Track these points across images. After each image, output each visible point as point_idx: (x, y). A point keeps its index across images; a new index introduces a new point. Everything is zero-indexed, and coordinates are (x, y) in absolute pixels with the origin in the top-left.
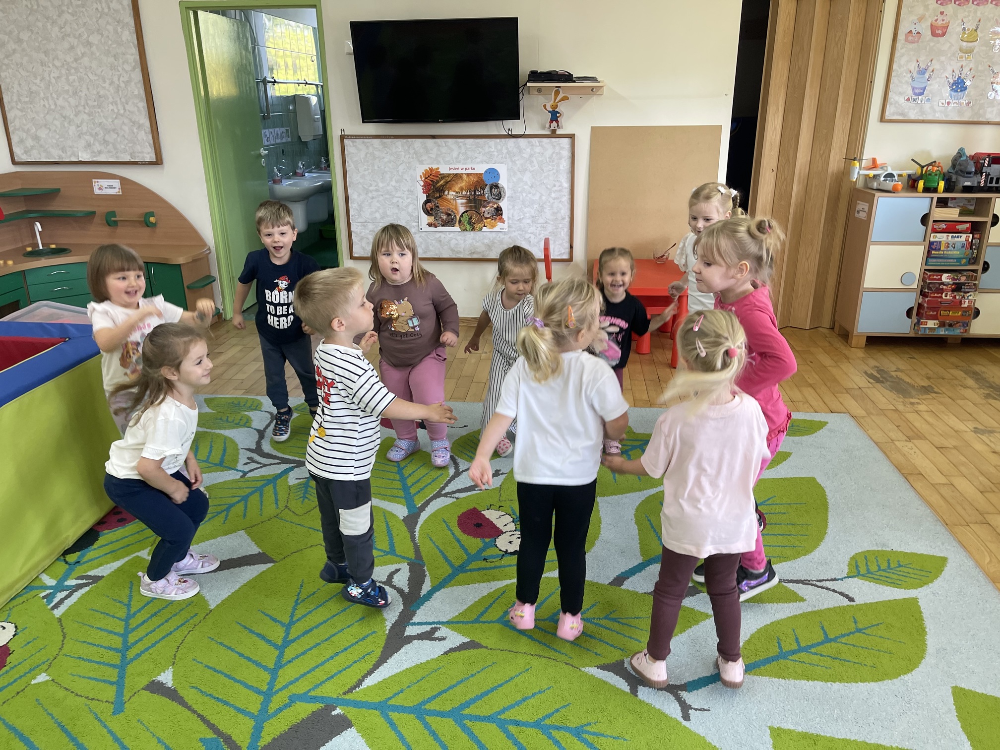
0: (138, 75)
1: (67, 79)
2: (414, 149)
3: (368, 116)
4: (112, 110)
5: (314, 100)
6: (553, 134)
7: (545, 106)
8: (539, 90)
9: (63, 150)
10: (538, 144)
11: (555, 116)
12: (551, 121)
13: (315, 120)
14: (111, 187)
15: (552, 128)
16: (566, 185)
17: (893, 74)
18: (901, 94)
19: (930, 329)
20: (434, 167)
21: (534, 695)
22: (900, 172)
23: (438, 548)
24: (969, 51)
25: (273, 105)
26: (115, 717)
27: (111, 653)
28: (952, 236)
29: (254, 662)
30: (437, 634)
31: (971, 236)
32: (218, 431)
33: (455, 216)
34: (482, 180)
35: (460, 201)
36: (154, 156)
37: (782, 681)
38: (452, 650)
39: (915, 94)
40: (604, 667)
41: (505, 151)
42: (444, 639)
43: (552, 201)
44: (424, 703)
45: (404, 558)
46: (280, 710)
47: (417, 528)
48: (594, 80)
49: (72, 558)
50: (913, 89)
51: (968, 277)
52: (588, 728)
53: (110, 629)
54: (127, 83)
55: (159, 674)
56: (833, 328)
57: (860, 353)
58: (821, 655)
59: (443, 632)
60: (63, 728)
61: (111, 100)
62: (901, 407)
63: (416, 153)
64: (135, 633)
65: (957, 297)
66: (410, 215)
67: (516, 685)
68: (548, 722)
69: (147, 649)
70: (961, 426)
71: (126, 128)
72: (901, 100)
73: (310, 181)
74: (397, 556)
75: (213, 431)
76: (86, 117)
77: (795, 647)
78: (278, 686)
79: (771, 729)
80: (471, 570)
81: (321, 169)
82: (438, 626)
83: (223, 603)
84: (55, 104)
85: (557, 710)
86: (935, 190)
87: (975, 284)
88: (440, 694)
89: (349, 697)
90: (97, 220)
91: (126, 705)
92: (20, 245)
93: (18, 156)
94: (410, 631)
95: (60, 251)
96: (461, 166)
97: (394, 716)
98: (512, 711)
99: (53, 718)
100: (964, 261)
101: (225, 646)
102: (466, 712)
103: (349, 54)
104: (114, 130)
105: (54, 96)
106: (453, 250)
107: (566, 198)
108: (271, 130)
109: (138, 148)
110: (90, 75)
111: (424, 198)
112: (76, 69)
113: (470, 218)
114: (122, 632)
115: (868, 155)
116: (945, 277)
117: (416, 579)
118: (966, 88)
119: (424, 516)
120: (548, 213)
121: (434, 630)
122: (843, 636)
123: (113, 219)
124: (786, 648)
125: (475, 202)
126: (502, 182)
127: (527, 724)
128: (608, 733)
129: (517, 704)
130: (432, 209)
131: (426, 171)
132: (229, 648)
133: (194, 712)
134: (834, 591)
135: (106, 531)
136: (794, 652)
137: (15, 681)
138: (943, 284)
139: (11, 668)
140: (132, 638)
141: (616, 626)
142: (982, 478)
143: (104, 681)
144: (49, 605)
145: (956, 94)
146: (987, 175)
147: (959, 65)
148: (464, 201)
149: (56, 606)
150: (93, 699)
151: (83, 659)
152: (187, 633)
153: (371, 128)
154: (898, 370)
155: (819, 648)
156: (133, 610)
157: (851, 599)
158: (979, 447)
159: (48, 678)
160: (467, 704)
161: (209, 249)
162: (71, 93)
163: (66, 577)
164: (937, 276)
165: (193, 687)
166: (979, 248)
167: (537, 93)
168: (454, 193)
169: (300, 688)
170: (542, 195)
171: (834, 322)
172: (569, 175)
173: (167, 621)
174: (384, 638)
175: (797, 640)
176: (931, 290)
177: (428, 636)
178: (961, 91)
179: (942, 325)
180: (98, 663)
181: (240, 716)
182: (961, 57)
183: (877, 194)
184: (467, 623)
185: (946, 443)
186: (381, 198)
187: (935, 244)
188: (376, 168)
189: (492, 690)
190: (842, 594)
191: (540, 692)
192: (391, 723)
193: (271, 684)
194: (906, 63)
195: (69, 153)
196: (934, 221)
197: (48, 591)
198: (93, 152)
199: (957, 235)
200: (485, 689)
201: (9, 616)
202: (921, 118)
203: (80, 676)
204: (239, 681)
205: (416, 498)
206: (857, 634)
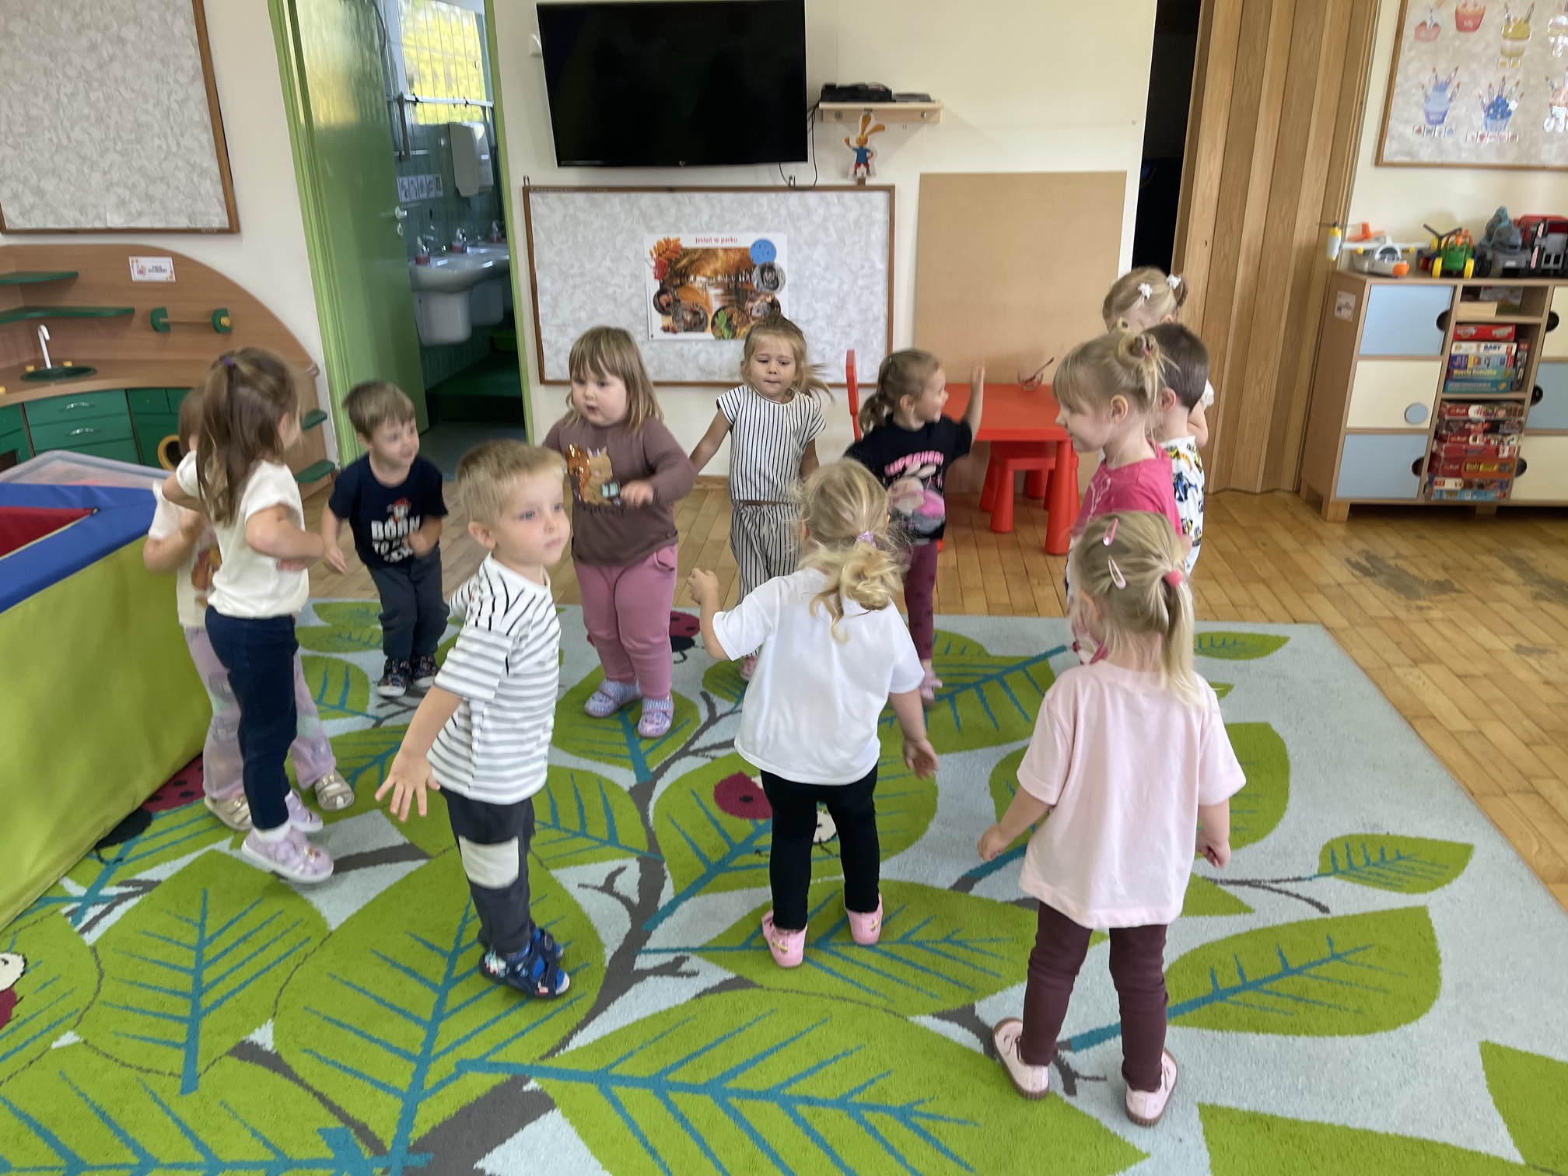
0: (199, 91)
1: (87, 96)
2: (640, 208)
3: (565, 158)
4: (160, 147)
5: (479, 131)
6: (861, 185)
7: (847, 141)
8: (839, 115)
9: (82, 210)
10: (836, 200)
11: (863, 157)
12: (858, 165)
13: (481, 163)
14: (158, 269)
15: (859, 175)
16: (881, 266)
17: (1396, 91)
18: (1407, 122)
19: (1450, 492)
20: (673, 237)
21: (836, 1058)
22: (1405, 246)
23: (684, 834)
24: (1516, 54)
25: (414, 138)
26: (184, 1097)
27: (177, 1000)
28: (1486, 347)
29: (400, 1011)
30: (685, 967)
31: (1515, 346)
32: (335, 656)
33: (706, 316)
34: (748, 259)
35: (713, 292)
36: (226, 219)
37: (1218, 1035)
38: (707, 992)
39: (1431, 122)
40: (943, 1016)
41: (783, 212)
42: (693, 974)
43: (858, 292)
44: (666, 1071)
45: (630, 850)
46: (442, 1084)
47: (652, 805)
48: (925, 98)
49: (111, 853)
50: (1427, 115)
51: (1509, 412)
52: (920, 1108)
53: (173, 962)
54: (182, 103)
55: (252, 1031)
56: (1297, 492)
57: (1340, 531)
58: (1278, 994)
59: (693, 963)
60: (103, 1116)
61: (156, 129)
62: (1402, 614)
63: (643, 214)
64: (212, 968)
65: (1492, 442)
66: (634, 314)
67: (808, 1044)
68: (857, 1099)
69: (232, 993)
70: (1495, 643)
71: (181, 176)
72: (1409, 131)
73: (478, 259)
74: (620, 847)
75: (327, 655)
76: (116, 158)
77: (1237, 981)
78: (438, 1047)
79: (1201, 1107)
80: (736, 869)
81: (492, 241)
82: (686, 954)
83: (350, 921)
84: (69, 138)
85: (872, 1081)
86: (1460, 274)
87: (1520, 423)
88: (690, 1058)
89: (550, 1063)
90: (136, 322)
91: (201, 1080)
92: (15, 362)
93: (10, 221)
94: (643, 962)
95: (80, 372)
96: (714, 236)
97: (620, 1091)
98: (803, 1082)
99: (87, 1100)
100: (1503, 385)
101: (354, 987)
102: (732, 1084)
103: (536, 55)
104: (162, 179)
105: (67, 124)
106: (702, 370)
107: (881, 288)
108: (412, 178)
109: (201, 207)
110: (122, 90)
111: (655, 286)
112: (102, 82)
113: (729, 319)
114: (192, 966)
115: (1355, 218)
116: (1474, 412)
117: (651, 883)
118: (1510, 113)
119: (661, 786)
120: (852, 311)
121: (679, 961)
122: (1312, 965)
123: (162, 320)
124: (1225, 983)
125: (737, 294)
126: (781, 261)
127: (825, 1103)
128: (952, 1114)
129: (810, 1072)
130: (668, 305)
131: (660, 244)
132: (361, 990)
133: (308, 1088)
134: (1298, 896)
135: (163, 812)
136: (1235, 990)
137: (26, 1043)
138: (1470, 421)
139: (20, 1025)
140: (208, 976)
141: (961, 952)
142: (1527, 723)
143: (167, 1043)
144: (76, 925)
145: (1493, 122)
146: (1541, 252)
147: (1500, 76)
148: (719, 291)
149: (88, 927)
150: (149, 1071)
151: (132, 1009)
152: (293, 967)
153: (572, 176)
154: (1398, 556)
155: (1276, 984)
156: (208, 934)
157: (1324, 909)
158: (1522, 674)
159: (77, 1039)
160: (733, 1073)
161: (316, 368)
162: (93, 119)
163: (101, 882)
164: (1461, 409)
165: (305, 1051)
166: (1527, 366)
167: (833, 119)
168: (704, 279)
169: (473, 1050)
170: (842, 283)
171: (1299, 482)
172: (886, 252)
173: (262, 949)
174: (602, 975)
175: (1241, 971)
176: (1452, 430)
177: (671, 970)
178: (1502, 117)
179: (1468, 485)
180: (156, 1015)
181: (381, 1095)
182: (1503, 64)
183: (1370, 281)
184: (731, 949)
185: (1470, 669)
186: (588, 288)
187: (1458, 359)
188: (580, 238)
189: (771, 1051)
190: (1310, 901)
191: (844, 1054)
192: (615, 1102)
193: (428, 1045)
194: (1416, 72)
195: (91, 216)
196: (1458, 323)
197: (74, 905)
198: (130, 214)
199: (1493, 344)
200: (760, 1049)
201: (13, 943)
202: (1438, 160)
203: (128, 1036)
204: (377, 1041)
205: (649, 759)
206: (1333, 963)
